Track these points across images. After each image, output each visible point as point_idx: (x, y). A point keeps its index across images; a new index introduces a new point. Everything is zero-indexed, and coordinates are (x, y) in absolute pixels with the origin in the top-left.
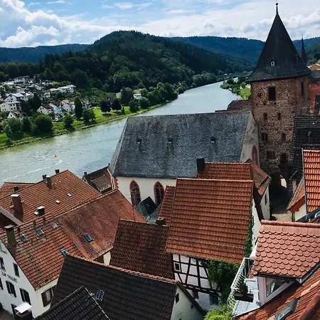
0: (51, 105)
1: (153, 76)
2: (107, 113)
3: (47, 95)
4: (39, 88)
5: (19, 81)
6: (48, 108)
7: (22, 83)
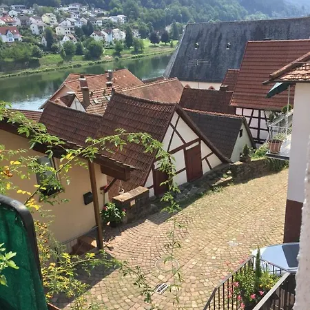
0: (103, 32)
1: (205, 13)
2: (156, 44)
3: (99, 23)
4: (92, 15)
5: (74, 7)
6: (100, 35)
7: (76, 9)
